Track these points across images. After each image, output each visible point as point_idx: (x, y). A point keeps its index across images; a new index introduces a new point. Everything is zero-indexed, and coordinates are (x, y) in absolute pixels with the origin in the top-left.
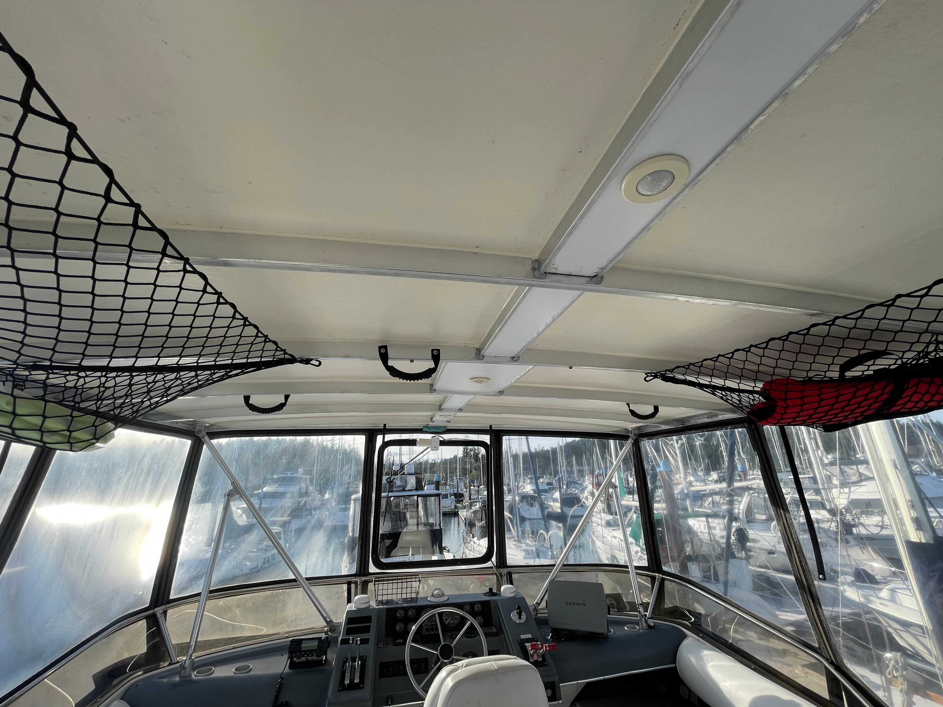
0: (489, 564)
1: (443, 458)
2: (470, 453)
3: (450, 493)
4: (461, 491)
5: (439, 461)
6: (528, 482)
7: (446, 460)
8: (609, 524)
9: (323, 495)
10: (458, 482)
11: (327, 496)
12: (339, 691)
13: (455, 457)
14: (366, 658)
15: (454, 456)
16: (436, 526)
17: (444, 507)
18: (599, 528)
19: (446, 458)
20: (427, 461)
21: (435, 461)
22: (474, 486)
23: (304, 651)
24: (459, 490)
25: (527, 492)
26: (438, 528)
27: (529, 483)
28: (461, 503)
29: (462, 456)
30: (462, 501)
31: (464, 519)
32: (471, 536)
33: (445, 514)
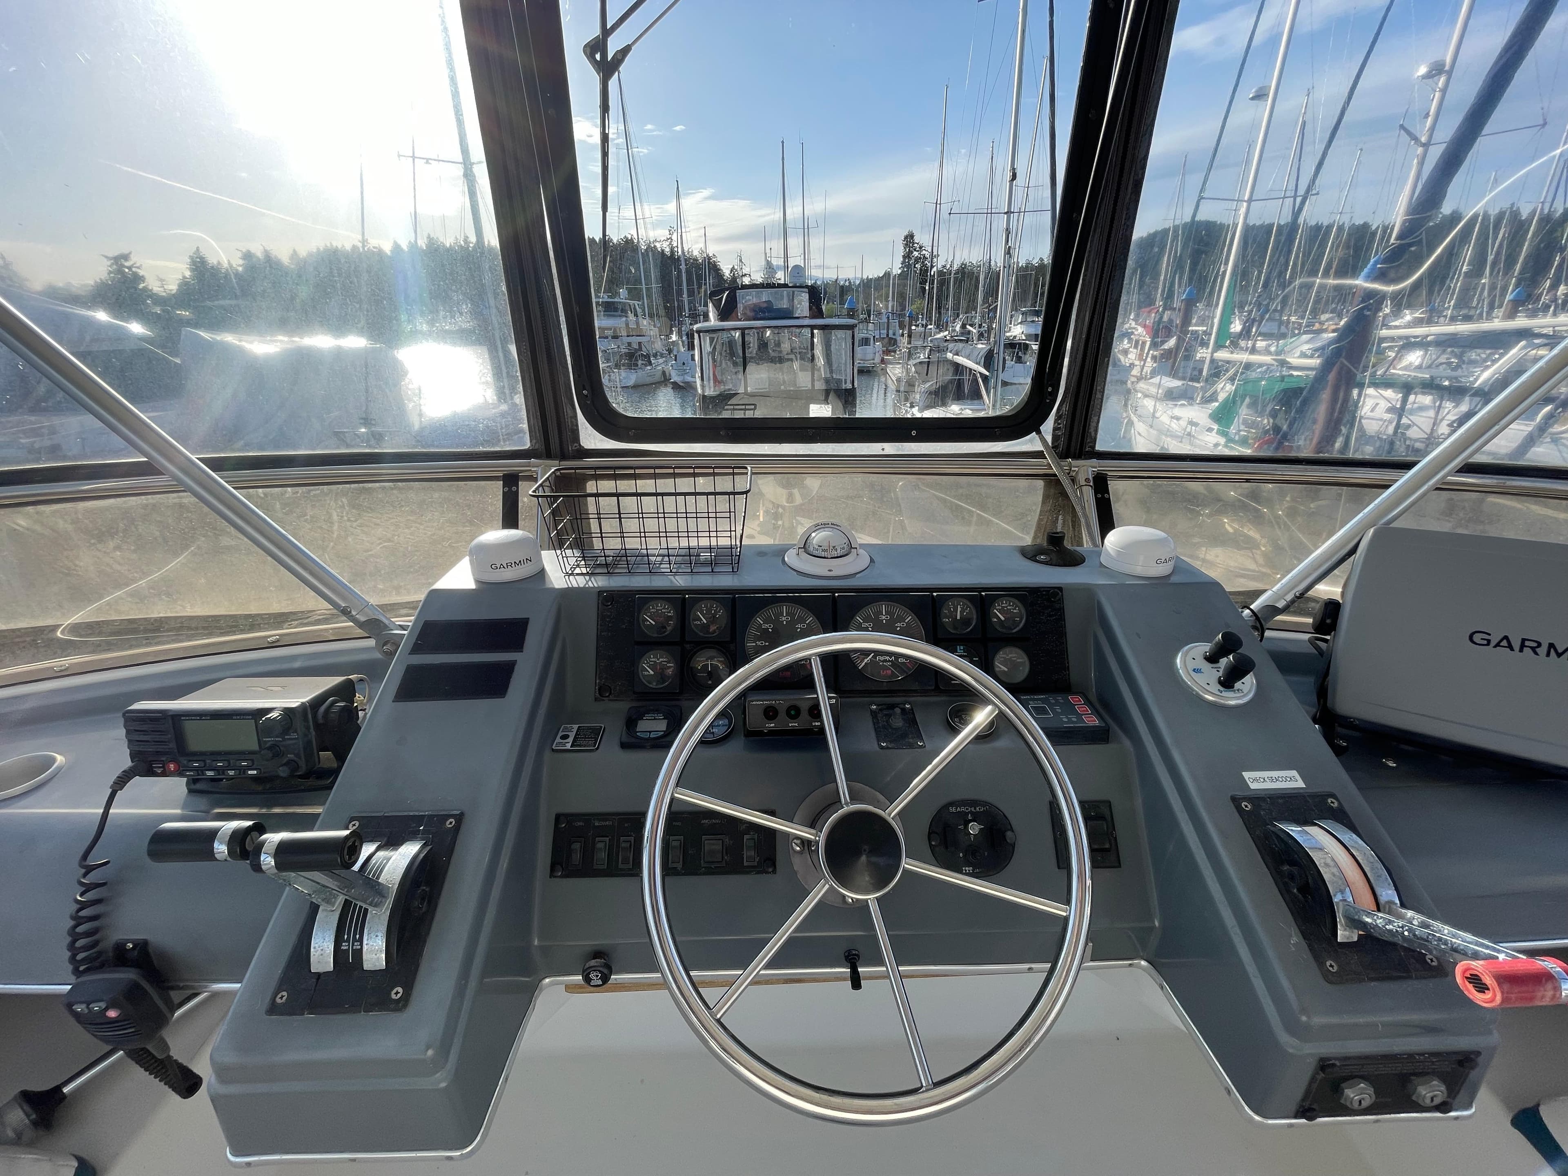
0: (1029, 443)
1: (865, 277)
2: (915, 267)
3: (874, 337)
4: (894, 334)
5: (858, 282)
6: (1020, 321)
7: (869, 281)
8: (1171, 396)
9: (668, 336)
10: (888, 318)
11: (674, 337)
12: (273, 1009)
13: (887, 275)
14: (457, 828)
15: (885, 273)
16: (846, 383)
17: (861, 360)
18: (1149, 403)
19: (870, 277)
20: (836, 280)
21: (850, 282)
22: (917, 326)
23: (194, 754)
24: (891, 332)
25: (1015, 337)
26: (849, 386)
27: (1021, 323)
28: (893, 354)
29: (899, 271)
30: (895, 352)
31: (894, 379)
32: (908, 405)
33: (861, 372)
